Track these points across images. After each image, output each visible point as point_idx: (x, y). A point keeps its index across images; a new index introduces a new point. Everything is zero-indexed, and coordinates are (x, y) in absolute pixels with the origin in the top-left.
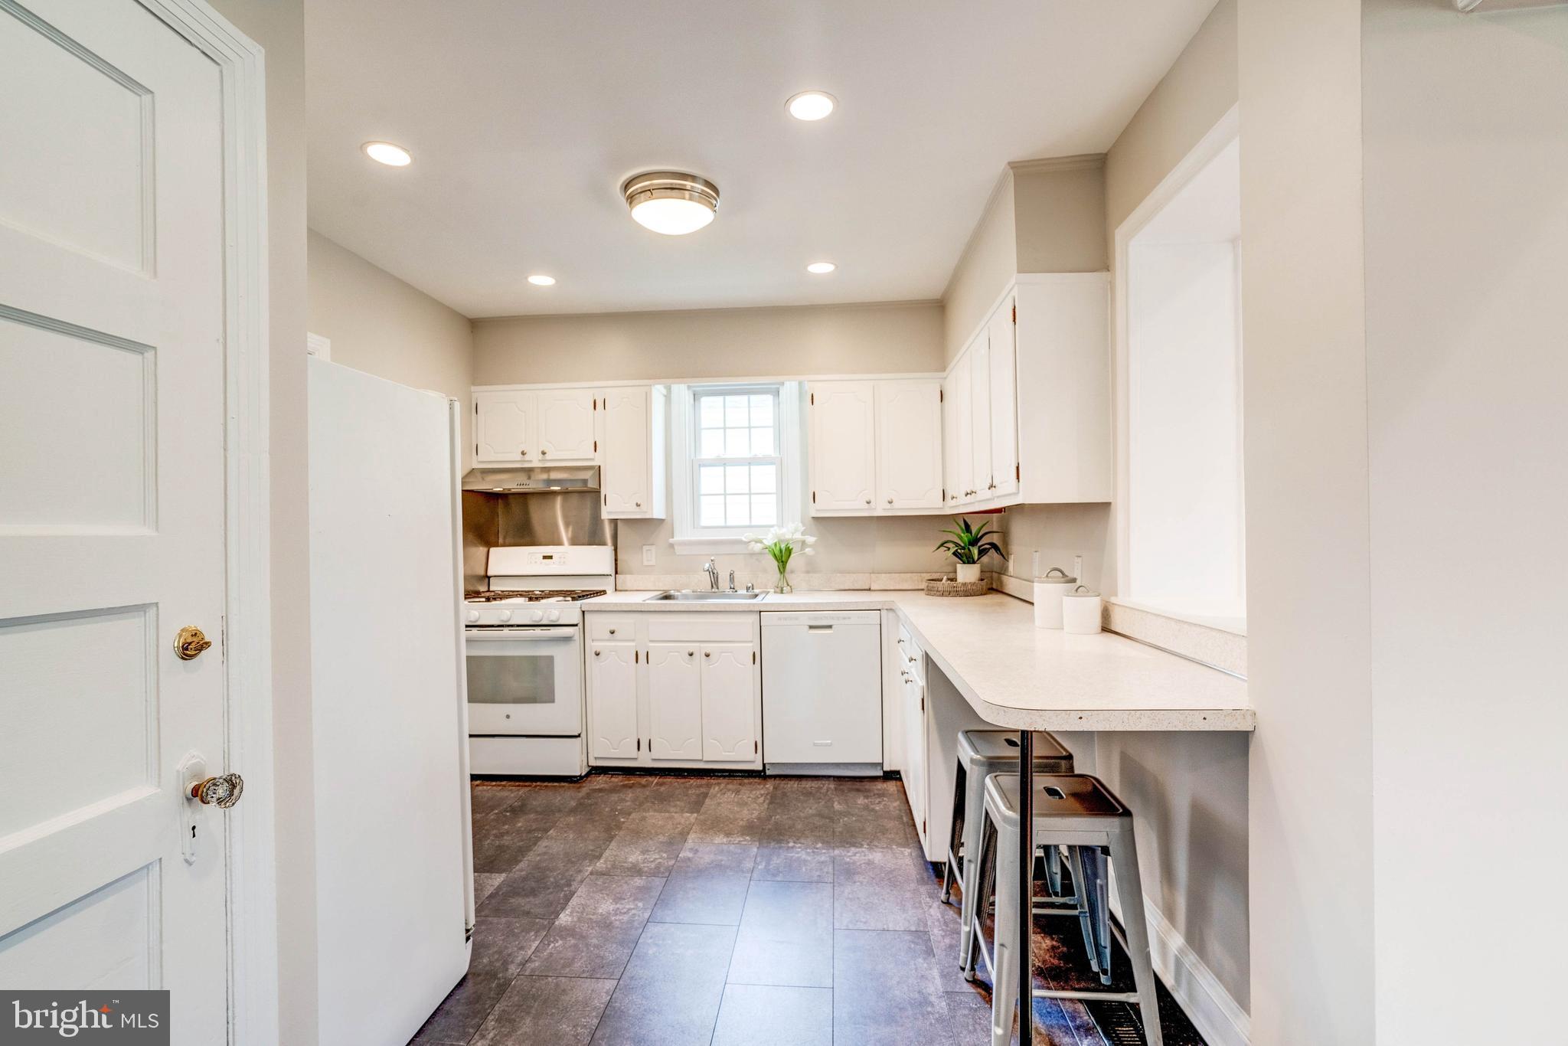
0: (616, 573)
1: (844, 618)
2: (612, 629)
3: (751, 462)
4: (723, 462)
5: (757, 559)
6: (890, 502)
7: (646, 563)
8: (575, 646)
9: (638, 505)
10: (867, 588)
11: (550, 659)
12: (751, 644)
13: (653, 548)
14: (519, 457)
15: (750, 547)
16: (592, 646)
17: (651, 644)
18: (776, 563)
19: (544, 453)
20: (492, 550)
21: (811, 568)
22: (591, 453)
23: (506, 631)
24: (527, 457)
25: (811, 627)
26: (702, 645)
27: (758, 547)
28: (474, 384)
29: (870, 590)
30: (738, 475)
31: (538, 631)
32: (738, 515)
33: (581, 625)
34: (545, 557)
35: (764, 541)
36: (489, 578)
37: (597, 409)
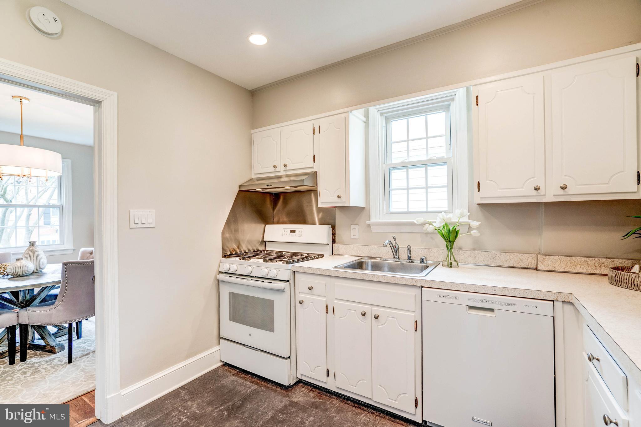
1: (508, 304)
2: (310, 286)
3: (426, 164)
4: (407, 166)
5: (431, 238)
6: (564, 188)
7: (352, 237)
8: (285, 297)
9: (339, 197)
10: (534, 266)
11: (271, 303)
12: (413, 314)
13: (357, 227)
14: (273, 169)
15: (425, 228)
16: (300, 297)
17: (336, 301)
18: (445, 242)
19: (285, 166)
20: (267, 226)
21: (477, 247)
22: (311, 164)
23: (249, 282)
24: (277, 169)
25: (471, 307)
26: (374, 308)
27: (430, 229)
28: (253, 128)
29: (536, 269)
30: (417, 174)
31: (265, 284)
32: (418, 205)
33: (292, 282)
34: (292, 231)
35: (434, 224)
36: (265, 242)
37: (315, 133)
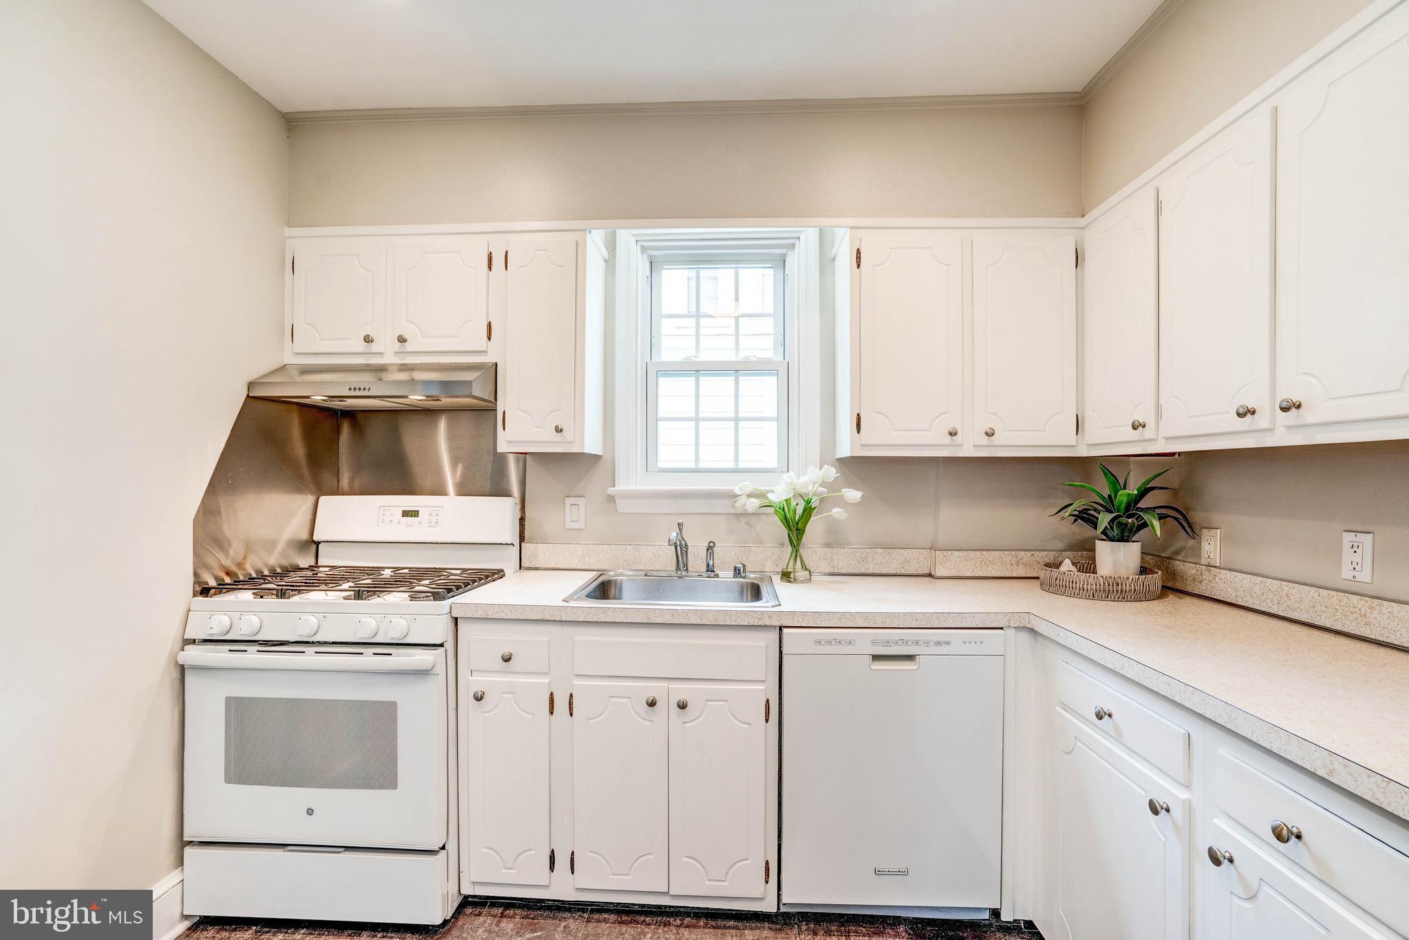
0: (522, 538)
1: (938, 643)
2: (506, 650)
3: (736, 370)
4: (696, 370)
5: (748, 523)
6: (990, 434)
7: (569, 525)
8: (434, 689)
9: (559, 430)
10: (927, 571)
11: (388, 711)
12: (761, 687)
13: (581, 501)
14: (361, 346)
15: (738, 504)
16: (471, 682)
17: (576, 682)
18: (785, 531)
19: (402, 340)
20: (323, 499)
21: (834, 541)
22: (480, 342)
23: (310, 658)
24: (374, 347)
25: (876, 658)
26: (674, 685)
27: (753, 504)
28: (289, 224)
29: (930, 575)
30: (717, 389)
31: (368, 660)
32: (717, 454)
33: (449, 646)
34: (406, 514)
35: (770, 495)
36: (318, 544)
37: (493, 268)
